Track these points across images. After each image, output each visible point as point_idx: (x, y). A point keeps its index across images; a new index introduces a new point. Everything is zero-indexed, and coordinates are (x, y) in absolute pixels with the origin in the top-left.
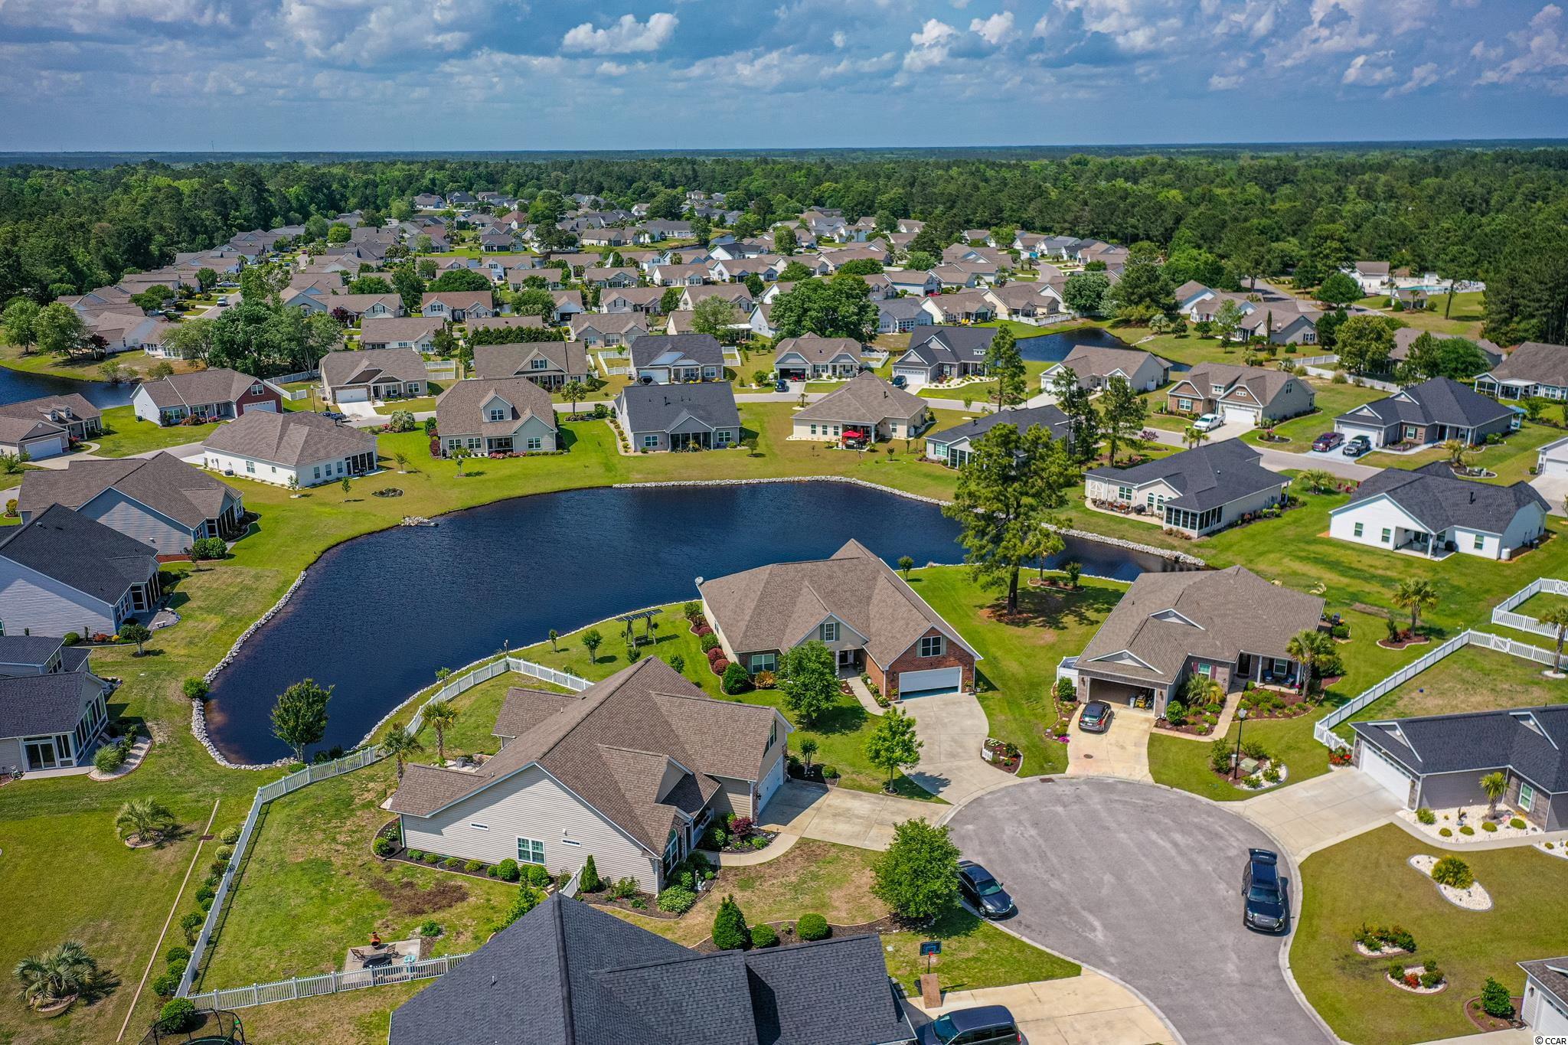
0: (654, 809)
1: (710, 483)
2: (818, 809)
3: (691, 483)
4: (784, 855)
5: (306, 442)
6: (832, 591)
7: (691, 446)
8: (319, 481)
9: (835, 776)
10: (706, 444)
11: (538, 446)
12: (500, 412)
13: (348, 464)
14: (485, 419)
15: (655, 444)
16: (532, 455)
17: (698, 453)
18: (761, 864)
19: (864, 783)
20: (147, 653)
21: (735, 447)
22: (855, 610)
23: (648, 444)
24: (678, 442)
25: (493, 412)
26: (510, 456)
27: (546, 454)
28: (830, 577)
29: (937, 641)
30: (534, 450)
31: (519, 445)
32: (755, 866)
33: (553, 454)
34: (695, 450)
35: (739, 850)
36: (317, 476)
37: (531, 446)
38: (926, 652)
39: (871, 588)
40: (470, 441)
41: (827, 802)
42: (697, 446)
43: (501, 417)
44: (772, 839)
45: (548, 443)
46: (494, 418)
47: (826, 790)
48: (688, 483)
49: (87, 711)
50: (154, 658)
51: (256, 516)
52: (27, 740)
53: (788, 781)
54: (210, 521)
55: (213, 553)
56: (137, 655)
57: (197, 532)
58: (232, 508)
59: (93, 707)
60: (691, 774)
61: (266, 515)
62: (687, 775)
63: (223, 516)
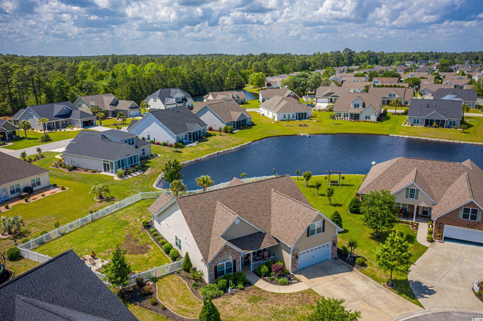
0: (219, 239)
1: (434, 140)
2: (336, 278)
3: (425, 138)
4: (290, 294)
5: (284, 106)
6: (429, 176)
7: (434, 125)
8: (284, 119)
9: (363, 265)
10: (442, 126)
11: (369, 118)
12: (358, 104)
13: (297, 115)
14: (352, 106)
15: (418, 123)
16: (366, 122)
17: (436, 129)
18: (273, 293)
19: (378, 275)
20: (178, 152)
21: (457, 128)
22: (437, 188)
23: (415, 122)
24: (428, 123)
25: (355, 104)
26: (357, 121)
27: (372, 122)
28: (431, 169)
29: (475, 212)
30: (367, 120)
31: (362, 117)
32: (269, 293)
33: (374, 122)
34: (436, 127)
35: (272, 281)
36: (285, 117)
37: (366, 118)
38: (466, 216)
39: (454, 179)
40: (345, 114)
41: (345, 277)
42: (437, 125)
43: (358, 107)
44: (294, 283)
45: (374, 118)
46: (355, 106)
47: (351, 270)
48: (423, 138)
49: (127, 157)
50: (178, 153)
51: (255, 125)
52: (104, 161)
53: (335, 258)
54: (234, 122)
55: (228, 131)
56: (174, 152)
57: (227, 124)
58: (245, 120)
59: (131, 157)
60: (264, 232)
61: (258, 125)
62: (260, 232)
63: (240, 121)
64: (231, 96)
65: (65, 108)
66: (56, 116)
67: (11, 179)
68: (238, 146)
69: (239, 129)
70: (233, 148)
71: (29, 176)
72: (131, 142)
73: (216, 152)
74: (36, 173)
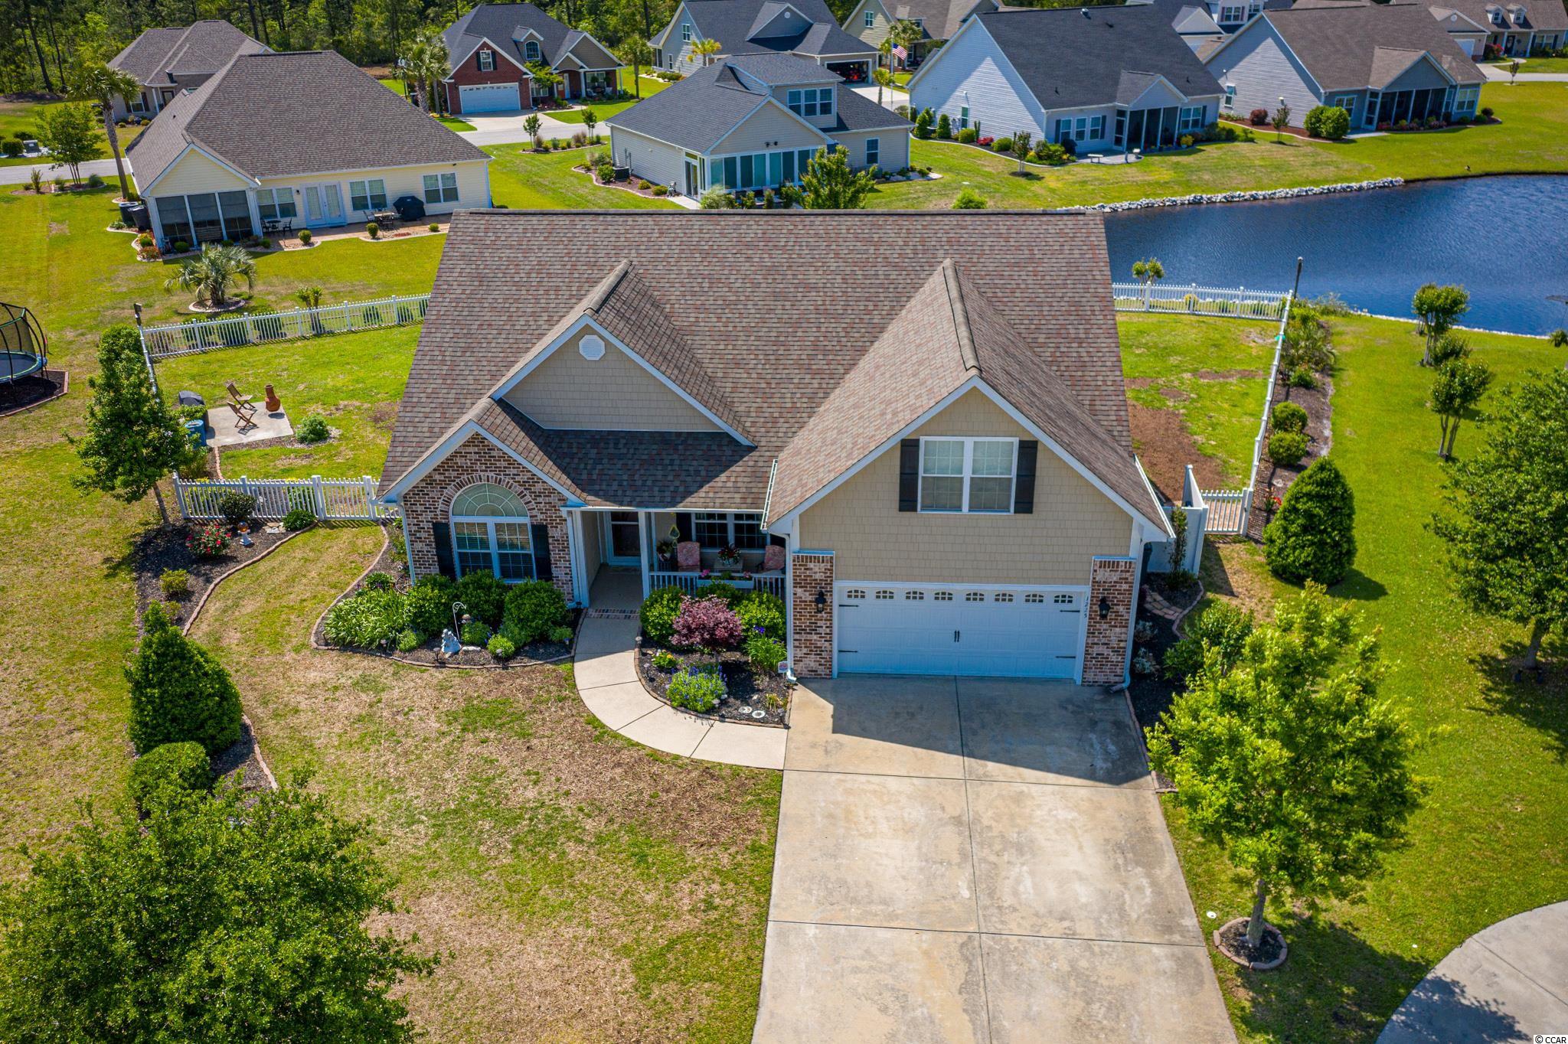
2: (981, 779)
20: (1028, 175)
35: (657, 675)
49: (767, 152)
50: (1023, 181)
51: (1495, 121)
52: (688, 154)
53: (1108, 691)
54: (1374, 94)
55: (1323, 130)
56: (1014, 174)
57: (1331, 99)
58: (1440, 93)
59: (788, 156)
60: (744, 441)
61: (1506, 125)
62: (727, 435)
63: (1405, 95)
64: (1490, 17)
65: (787, 15)
66: (752, 40)
67: (357, 160)
68: (1316, 190)
69: (1387, 130)
70: (1281, 192)
71: (417, 161)
72: (818, 102)
73: (1191, 197)
74: (442, 156)
